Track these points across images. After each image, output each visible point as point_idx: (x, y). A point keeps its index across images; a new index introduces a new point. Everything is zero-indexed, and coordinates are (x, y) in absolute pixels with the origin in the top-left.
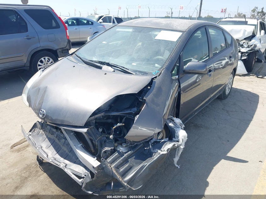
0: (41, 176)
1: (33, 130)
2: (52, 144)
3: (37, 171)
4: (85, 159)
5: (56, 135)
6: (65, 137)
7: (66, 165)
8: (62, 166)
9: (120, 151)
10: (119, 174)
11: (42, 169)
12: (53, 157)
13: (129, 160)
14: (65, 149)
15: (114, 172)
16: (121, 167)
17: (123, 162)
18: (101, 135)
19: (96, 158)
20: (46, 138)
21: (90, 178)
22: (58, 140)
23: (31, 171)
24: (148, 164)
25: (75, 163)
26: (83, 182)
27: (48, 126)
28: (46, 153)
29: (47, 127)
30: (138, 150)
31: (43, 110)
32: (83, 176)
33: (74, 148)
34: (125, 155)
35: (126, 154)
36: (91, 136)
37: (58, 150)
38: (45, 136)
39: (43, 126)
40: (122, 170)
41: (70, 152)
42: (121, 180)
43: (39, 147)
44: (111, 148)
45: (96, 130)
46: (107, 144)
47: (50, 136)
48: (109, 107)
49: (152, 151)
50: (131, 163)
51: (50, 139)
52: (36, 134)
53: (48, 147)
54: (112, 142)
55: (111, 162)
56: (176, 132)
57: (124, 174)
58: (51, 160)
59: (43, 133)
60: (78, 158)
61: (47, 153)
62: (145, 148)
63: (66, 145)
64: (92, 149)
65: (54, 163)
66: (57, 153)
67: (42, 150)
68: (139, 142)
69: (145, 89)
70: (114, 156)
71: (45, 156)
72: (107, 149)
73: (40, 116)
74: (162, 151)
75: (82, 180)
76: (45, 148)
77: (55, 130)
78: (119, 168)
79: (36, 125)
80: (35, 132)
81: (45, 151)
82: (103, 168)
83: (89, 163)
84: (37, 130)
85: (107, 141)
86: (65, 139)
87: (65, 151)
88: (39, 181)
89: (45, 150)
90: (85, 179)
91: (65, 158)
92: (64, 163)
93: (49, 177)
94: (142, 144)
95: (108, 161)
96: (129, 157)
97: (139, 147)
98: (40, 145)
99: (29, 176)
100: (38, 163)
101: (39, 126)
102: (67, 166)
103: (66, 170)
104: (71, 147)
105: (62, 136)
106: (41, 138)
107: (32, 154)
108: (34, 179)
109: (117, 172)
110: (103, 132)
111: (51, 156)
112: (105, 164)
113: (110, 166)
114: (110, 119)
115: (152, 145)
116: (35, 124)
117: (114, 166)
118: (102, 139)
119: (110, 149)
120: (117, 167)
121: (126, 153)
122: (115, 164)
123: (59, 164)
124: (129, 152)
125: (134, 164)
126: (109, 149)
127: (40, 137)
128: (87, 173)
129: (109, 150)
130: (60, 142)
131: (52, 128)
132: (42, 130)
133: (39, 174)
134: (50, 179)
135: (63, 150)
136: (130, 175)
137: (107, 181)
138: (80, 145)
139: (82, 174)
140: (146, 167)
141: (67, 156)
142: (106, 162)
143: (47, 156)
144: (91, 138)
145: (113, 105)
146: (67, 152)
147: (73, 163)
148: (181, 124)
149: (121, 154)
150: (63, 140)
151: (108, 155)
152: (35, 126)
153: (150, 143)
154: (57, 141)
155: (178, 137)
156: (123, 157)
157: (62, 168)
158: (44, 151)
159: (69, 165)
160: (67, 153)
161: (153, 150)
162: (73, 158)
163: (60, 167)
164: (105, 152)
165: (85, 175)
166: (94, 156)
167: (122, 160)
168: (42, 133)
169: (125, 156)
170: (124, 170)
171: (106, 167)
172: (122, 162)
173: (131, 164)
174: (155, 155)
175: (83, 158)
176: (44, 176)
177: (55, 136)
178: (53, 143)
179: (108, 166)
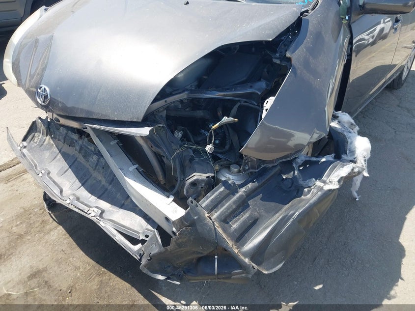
0: (52, 233)
1: (30, 137)
2: (70, 167)
3: (44, 222)
4: (146, 200)
5: (78, 148)
6: (99, 152)
7: (103, 212)
8: (93, 214)
9: (229, 182)
10: (230, 235)
11: (54, 217)
12: (74, 195)
13: (250, 202)
14: (98, 176)
15: (220, 230)
16: (234, 218)
17: (238, 207)
18: (181, 146)
19: (172, 198)
20: (58, 154)
21: (159, 244)
22: (84, 157)
23: (32, 222)
24: (297, 214)
25: (122, 206)
26: (142, 252)
27: (62, 128)
28: (58, 186)
29: (58, 129)
30: (268, 180)
31: (44, 86)
32: (142, 237)
33: (119, 173)
34: (242, 191)
35: (243, 189)
36: (158, 147)
37: (84, 179)
38: (56, 150)
39: (51, 128)
40: (235, 225)
41: (110, 184)
42: (236, 251)
43: (43, 172)
44: (207, 175)
45: (169, 133)
46: (196, 166)
47: (66, 149)
48: (196, 83)
49: (301, 182)
50: (255, 210)
51: (65, 156)
52: (36, 145)
53: (63, 173)
54: (207, 161)
55: (210, 208)
56: (349, 141)
57: (241, 236)
58: (68, 201)
59: (52, 142)
60: (129, 197)
61: (60, 185)
62: (284, 177)
63: (101, 168)
64: (161, 178)
65: (76, 207)
66: (83, 185)
67: (50, 178)
68: (272, 162)
69: (283, 38)
70: (217, 193)
71: (57, 192)
72: (197, 176)
73: (38, 100)
74: (324, 182)
75: (140, 249)
76: (57, 174)
77: (75, 137)
78: (228, 223)
79: (36, 127)
80: (35, 141)
81: (56, 181)
82: (193, 224)
83: (155, 208)
84: (38, 137)
85: (197, 159)
86: (100, 154)
87: (100, 182)
88: (47, 242)
89: (57, 179)
90: (148, 246)
91: (100, 197)
92: (97, 207)
93: (68, 235)
94: (279, 167)
95: (203, 205)
96: (250, 195)
97: (272, 174)
98: (46, 169)
99: (26, 233)
100: (45, 205)
101: (42, 127)
102: (104, 214)
103: (102, 224)
104: (112, 172)
105: (92, 148)
106: (47, 154)
107: (34, 187)
108: (37, 239)
109: (224, 230)
110: (185, 138)
111: (70, 192)
112: (197, 213)
113: (210, 218)
114: (199, 109)
115: (299, 170)
116: (34, 123)
117: (218, 217)
118: (185, 154)
119: (205, 178)
120: (225, 220)
121: (241, 186)
122: (218, 213)
123: (86, 209)
124: (250, 185)
125: (263, 212)
126: (204, 176)
127: (45, 152)
128: (151, 231)
129: (202, 181)
130: (88, 161)
131: (70, 132)
132: (48, 137)
133: (48, 227)
134: (71, 240)
135: (95, 178)
136: (254, 238)
137: (202, 253)
138: (133, 168)
139: (138, 233)
140: (291, 220)
141: (104, 192)
142: (199, 208)
143: (61, 191)
144: (159, 151)
145: (205, 77)
146: (104, 182)
147: (118, 207)
148: (352, 124)
149: (232, 189)
150: (95, 157)
151: (200, 191)
152: (33, 128)
153: (294, 165)
154: (81, 159)
155: (353, 152)
156: (238, 195)
157: (94, 219)
158: (54, 182)
159: (109, 211)
160: (104, 185)
161: (304, 180)
162: (119, 196)
163: (89, 216)
164: (194, 184)
165: (147, 236)
166: (168, 194)
167: (234, 203)
168: (49, 143)
169: (240, 193)
170: (241, 226)
171: (201, 219)
172: (234, 207)
173: (256, 213)
174: (309, 192)
175: (142, 196)
176: (58, 233)
177: (76, 150)
178: (72, 164)
179: (205, 219)
